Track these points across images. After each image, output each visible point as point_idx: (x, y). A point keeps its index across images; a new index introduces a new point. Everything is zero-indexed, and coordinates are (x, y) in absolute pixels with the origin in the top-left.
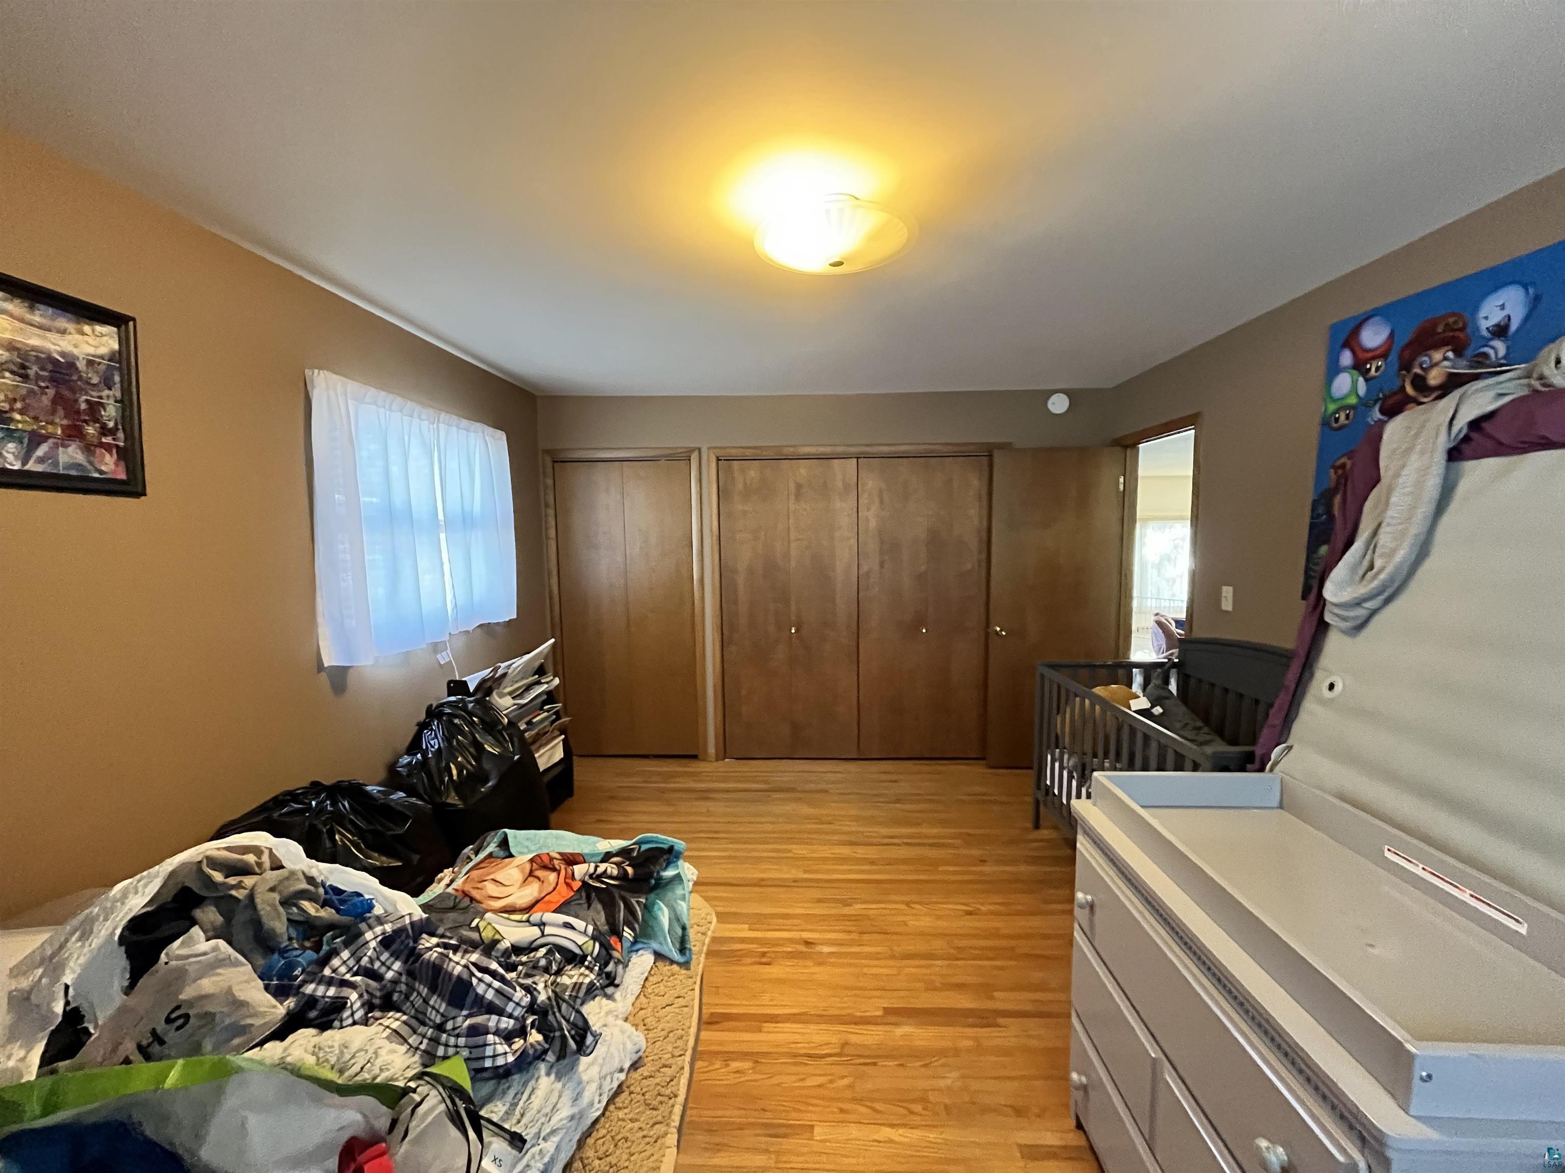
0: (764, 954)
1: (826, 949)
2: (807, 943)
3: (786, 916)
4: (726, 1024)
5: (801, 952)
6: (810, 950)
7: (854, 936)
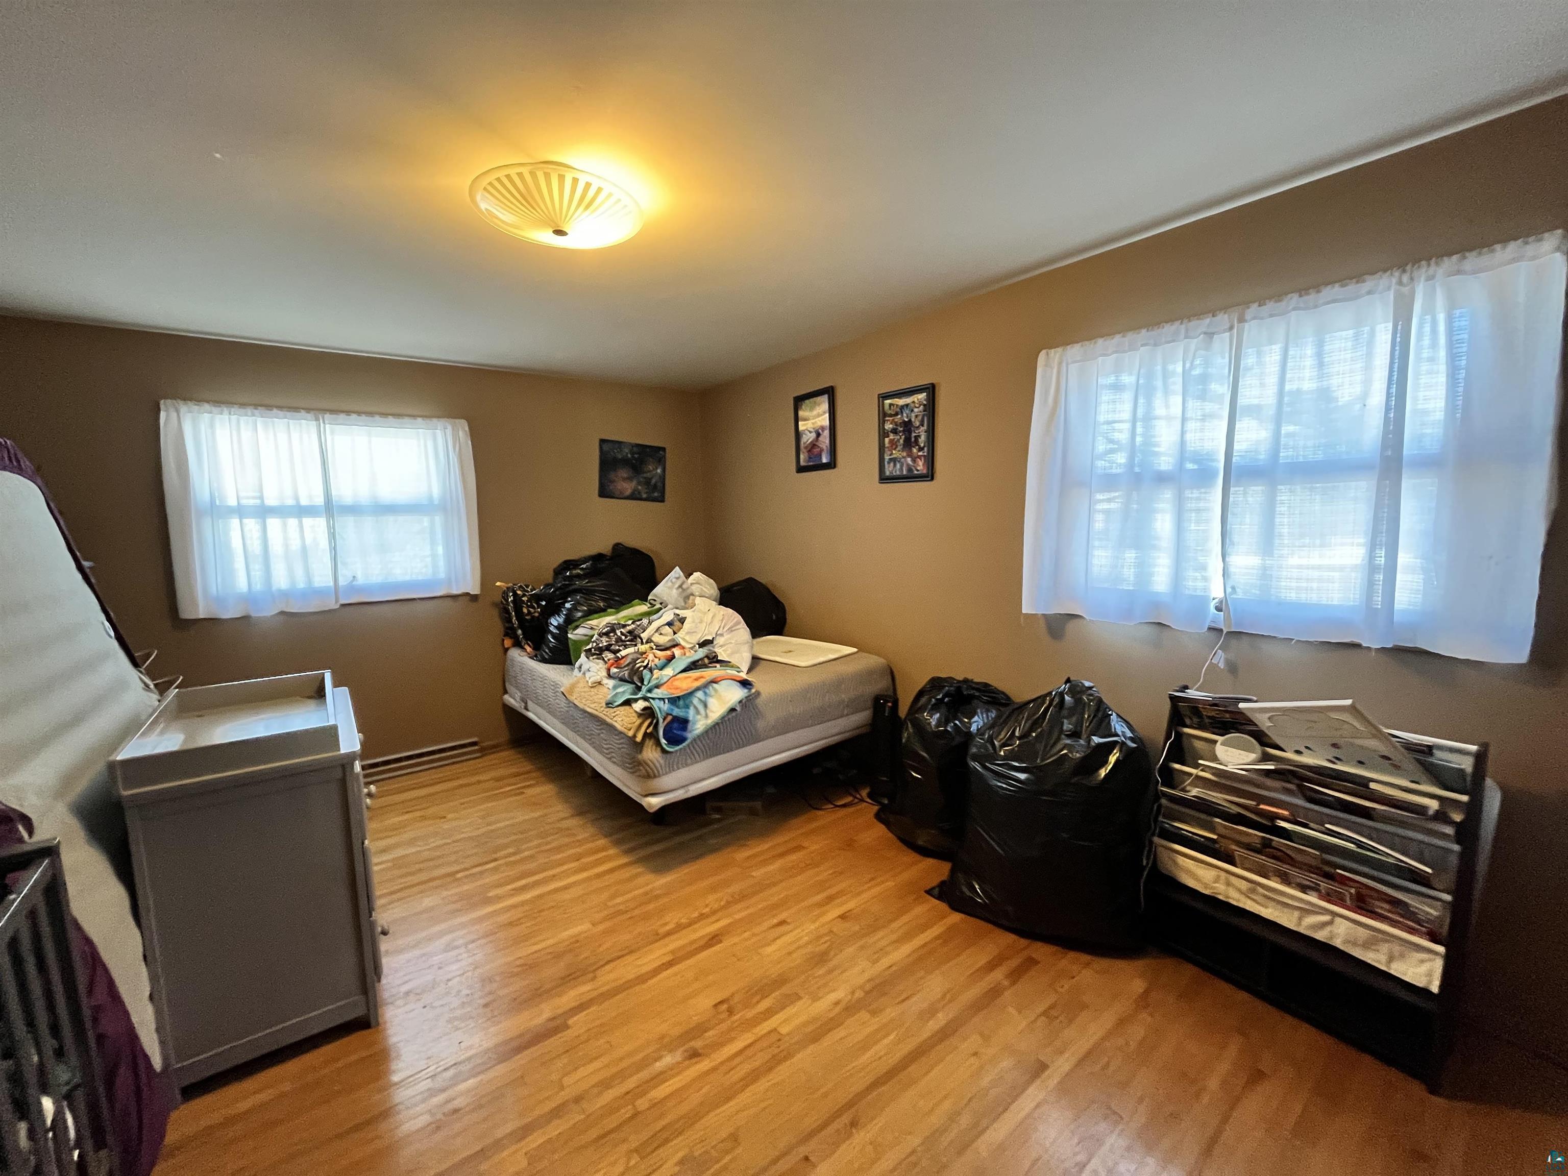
0: (731, 1012)
1: (668, 1060)
2: (694, 1055)
3: (754, 1077)
4: (702, 943)
5: (694, 1038)
6: (686, 1046)
7: (642, 1104)
